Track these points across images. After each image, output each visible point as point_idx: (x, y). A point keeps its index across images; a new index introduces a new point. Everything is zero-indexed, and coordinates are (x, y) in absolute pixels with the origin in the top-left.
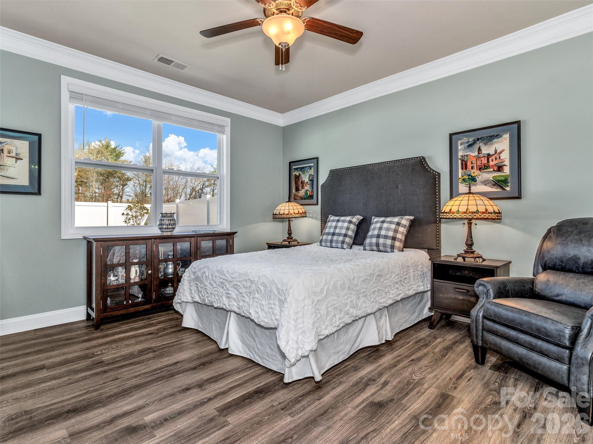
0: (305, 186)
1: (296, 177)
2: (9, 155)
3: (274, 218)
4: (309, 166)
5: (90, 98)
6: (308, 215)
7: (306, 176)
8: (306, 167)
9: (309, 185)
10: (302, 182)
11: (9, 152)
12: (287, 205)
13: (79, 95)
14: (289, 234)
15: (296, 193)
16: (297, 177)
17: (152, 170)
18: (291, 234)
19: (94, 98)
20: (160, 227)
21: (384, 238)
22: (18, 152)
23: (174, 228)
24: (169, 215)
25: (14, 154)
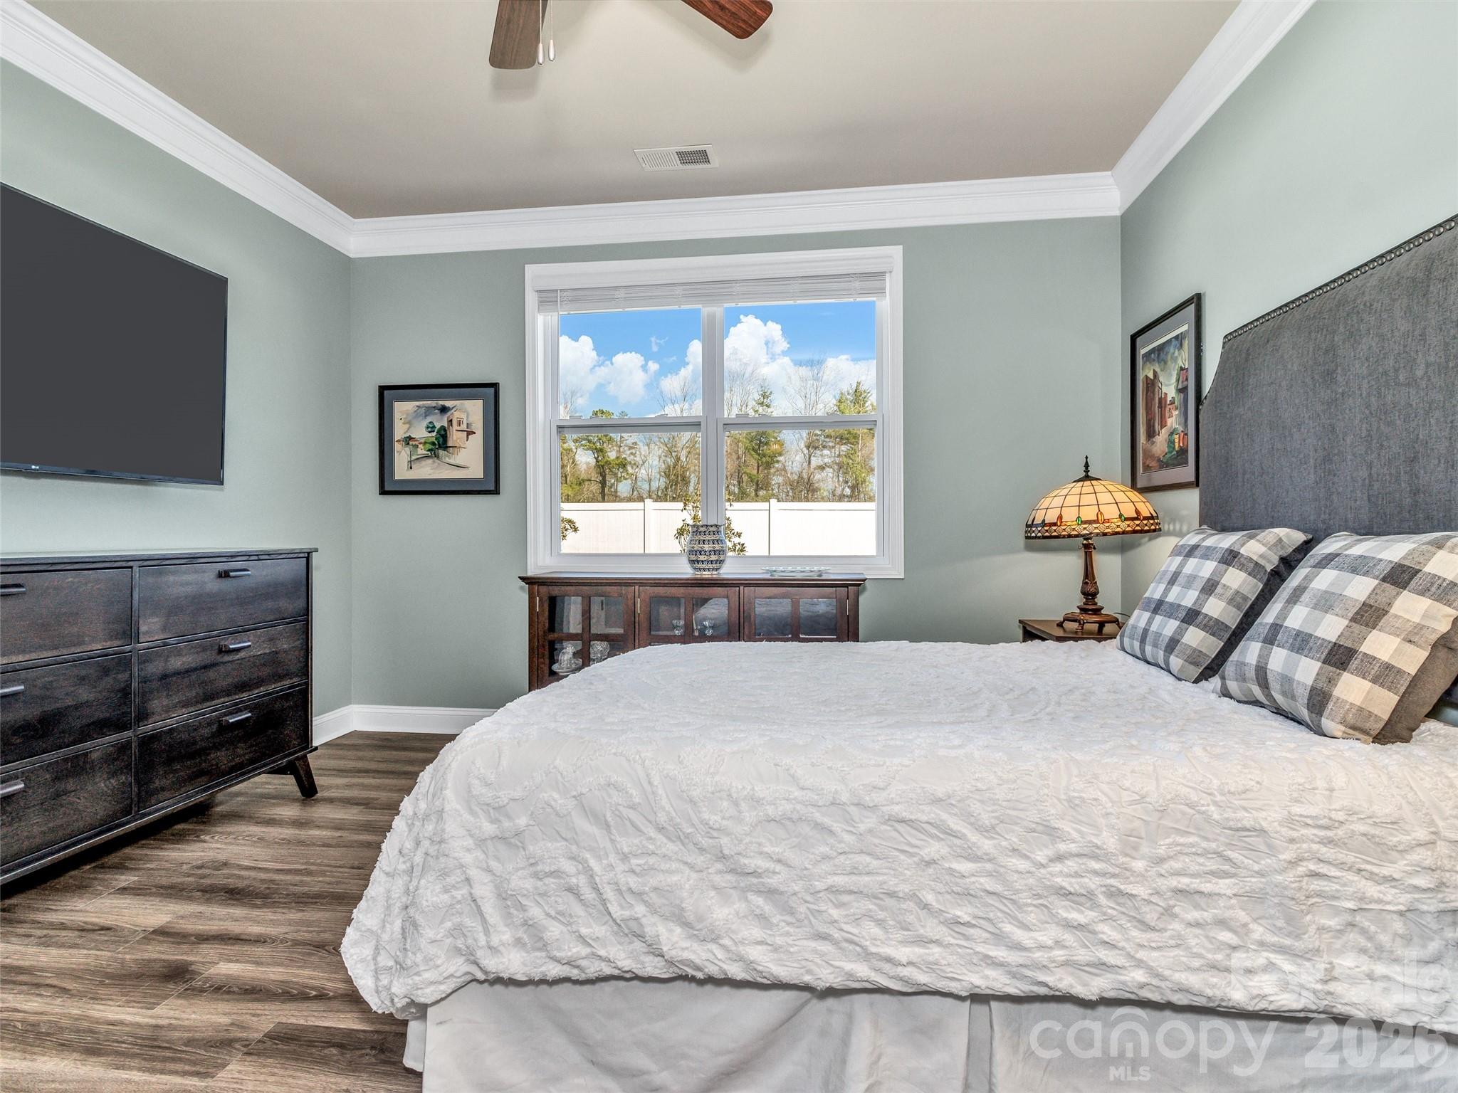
0: (1167, 415)
1: (1147, 384)
2: (459, 428)
3: (1027, 538)
4: (1176, 337)
5: (568, 293)
6: (1165, 527)
7: (1171, 375)
8: (1169, 341)
9: (1177, 408)
10: (1160, 399)
11: (459, 424)
12: (1074, 491)
13: (549, 295)
14: (1085, 593)
15: (1149, 445)
16: (1151, 384)
17: (699, 424)
18: (1094, 595)
19: (575, 293)
20: (693, 558)
21: (1292, 649)
22: (471, 420)
23: (721, 562)
24: (711, 529)
25: (464, 427)
